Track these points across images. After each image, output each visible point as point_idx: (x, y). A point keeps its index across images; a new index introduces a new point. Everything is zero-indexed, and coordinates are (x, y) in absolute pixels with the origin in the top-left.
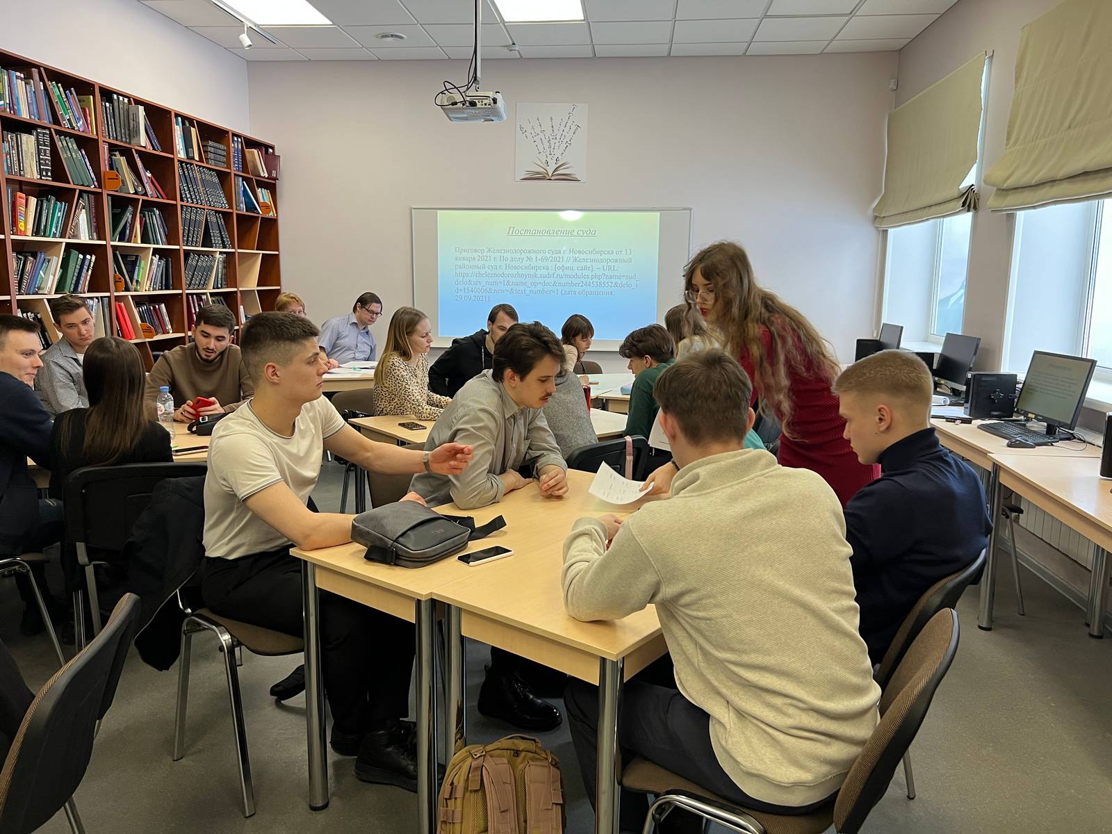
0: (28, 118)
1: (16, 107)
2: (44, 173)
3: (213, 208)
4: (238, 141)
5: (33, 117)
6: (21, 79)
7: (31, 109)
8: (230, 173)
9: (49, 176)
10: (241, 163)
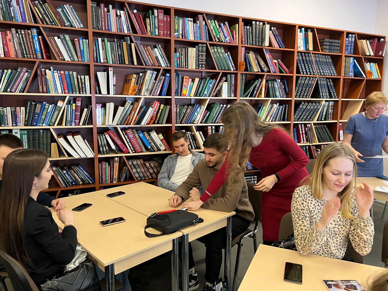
0: (194, 39)
1: (186, 35)
2: (200, 66)
3: (324, 76)
4: (352, 37)
5: (196, 39)
6: (191, 21)
7: (196, 35)
8: (341, 56)
9: (204, 67)
10: (353, 49)
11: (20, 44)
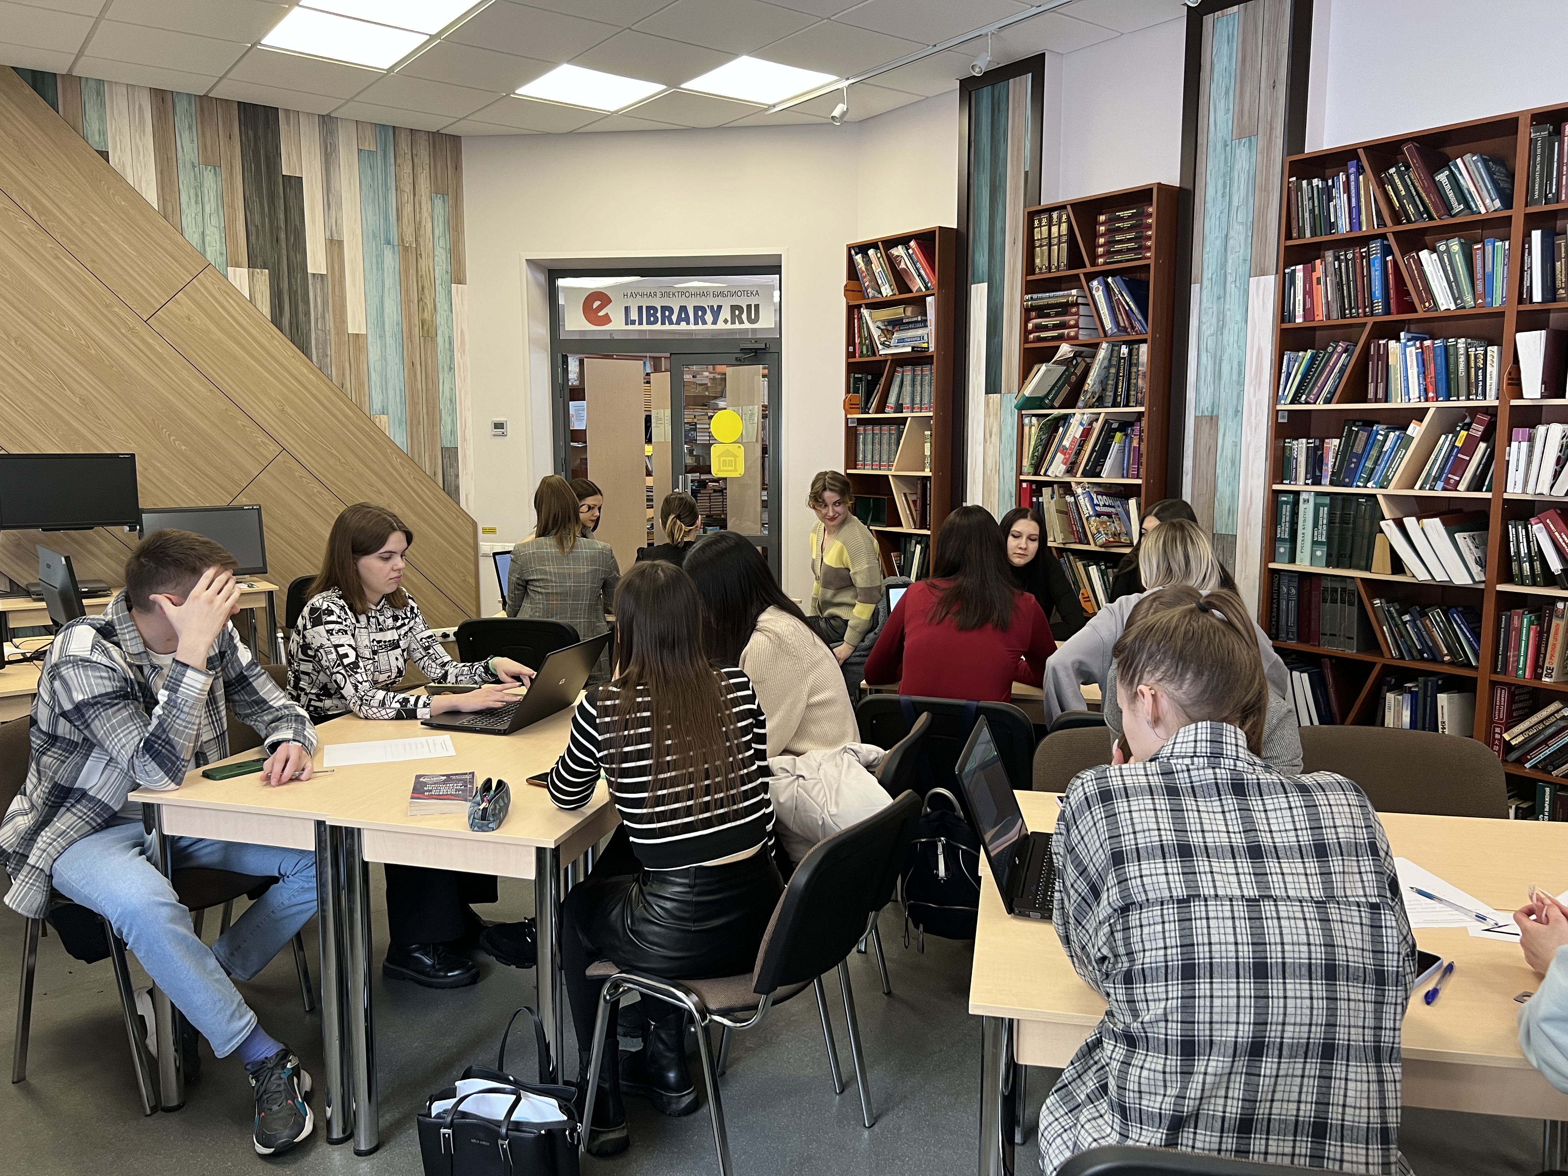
11: (1340, 285)
